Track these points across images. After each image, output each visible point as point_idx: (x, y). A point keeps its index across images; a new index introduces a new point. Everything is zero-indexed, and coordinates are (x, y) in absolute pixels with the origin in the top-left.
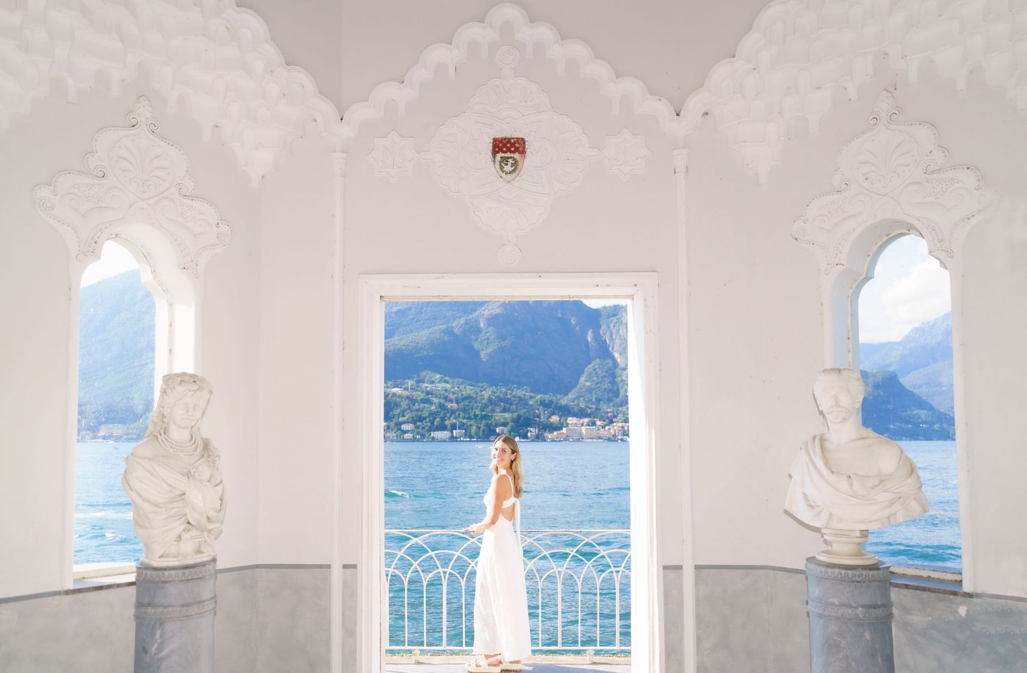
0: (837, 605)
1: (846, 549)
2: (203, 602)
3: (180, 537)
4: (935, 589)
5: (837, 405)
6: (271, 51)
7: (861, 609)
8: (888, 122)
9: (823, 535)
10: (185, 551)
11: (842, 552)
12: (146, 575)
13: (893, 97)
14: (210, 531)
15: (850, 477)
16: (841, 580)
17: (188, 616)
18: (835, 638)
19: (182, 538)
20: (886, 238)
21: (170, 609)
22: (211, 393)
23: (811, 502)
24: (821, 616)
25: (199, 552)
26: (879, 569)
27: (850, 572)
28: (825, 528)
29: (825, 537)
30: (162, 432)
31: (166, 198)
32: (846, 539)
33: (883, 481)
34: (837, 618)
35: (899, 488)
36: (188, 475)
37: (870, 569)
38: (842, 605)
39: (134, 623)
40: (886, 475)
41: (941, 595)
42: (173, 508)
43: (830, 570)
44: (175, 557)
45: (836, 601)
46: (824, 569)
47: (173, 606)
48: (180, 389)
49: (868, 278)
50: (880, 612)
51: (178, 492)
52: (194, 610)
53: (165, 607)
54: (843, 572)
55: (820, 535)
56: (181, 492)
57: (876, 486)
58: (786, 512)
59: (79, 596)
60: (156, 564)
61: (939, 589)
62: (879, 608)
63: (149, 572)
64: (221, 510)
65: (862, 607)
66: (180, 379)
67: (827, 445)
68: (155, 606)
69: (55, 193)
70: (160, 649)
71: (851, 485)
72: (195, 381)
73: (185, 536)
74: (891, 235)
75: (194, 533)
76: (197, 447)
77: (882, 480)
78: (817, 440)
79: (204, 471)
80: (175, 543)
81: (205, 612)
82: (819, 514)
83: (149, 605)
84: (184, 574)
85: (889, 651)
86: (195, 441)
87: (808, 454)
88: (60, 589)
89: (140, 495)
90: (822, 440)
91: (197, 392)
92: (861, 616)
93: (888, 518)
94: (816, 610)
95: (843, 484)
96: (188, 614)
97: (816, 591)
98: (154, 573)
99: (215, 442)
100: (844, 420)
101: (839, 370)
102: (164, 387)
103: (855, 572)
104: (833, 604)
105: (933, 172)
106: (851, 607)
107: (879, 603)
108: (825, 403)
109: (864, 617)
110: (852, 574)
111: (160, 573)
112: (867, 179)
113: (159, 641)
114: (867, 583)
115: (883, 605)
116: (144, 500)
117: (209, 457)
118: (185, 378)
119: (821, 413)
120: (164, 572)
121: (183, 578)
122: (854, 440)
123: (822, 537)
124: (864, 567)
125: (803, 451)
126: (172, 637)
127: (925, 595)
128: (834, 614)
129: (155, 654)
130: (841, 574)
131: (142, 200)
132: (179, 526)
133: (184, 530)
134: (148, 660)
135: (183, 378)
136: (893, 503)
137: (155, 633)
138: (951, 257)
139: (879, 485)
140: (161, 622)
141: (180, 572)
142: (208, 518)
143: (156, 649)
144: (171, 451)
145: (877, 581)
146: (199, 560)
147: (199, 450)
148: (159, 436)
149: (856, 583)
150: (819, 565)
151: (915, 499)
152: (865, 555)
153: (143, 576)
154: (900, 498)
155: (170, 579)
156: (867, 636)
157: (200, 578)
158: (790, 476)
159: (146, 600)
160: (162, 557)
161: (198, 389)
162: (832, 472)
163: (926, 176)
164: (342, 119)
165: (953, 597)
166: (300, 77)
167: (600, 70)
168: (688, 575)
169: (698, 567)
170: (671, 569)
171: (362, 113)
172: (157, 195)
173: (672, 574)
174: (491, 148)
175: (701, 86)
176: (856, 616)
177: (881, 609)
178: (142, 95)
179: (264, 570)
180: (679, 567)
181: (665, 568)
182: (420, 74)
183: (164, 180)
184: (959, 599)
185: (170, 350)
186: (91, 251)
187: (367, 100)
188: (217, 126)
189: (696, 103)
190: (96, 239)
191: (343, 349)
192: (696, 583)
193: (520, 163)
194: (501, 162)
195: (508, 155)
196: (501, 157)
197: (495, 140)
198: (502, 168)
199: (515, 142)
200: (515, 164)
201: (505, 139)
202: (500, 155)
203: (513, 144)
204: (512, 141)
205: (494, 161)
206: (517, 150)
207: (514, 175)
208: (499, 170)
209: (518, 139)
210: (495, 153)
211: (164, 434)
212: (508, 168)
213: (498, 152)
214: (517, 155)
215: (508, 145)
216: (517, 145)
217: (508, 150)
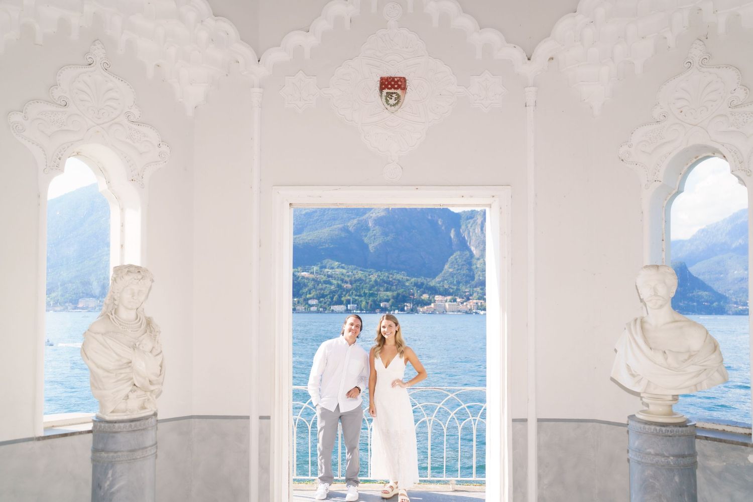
0: (652, 455)
1: (661, 410)
2: (146, 448)
3: (127, 397)
4: (729, 441)
5: (656, 294)
6: (201, 3)
7: (672, 458)
8: (701, 66)
9: (641, 398)
10: (132, 408)
11: (657, 413)
12: (100, 426)
13: (705, 45)
14: (152, 391)
15: (665, 352)
16: (656, 435)
17: (134, 459)
18: (650, 480)
19: (130, 397)
20: (695, 160)
21: (119, 454)
22: (153, 281)
23: (633, 372)
24: (639, 463)
25: (143, 408)
26: (687, 426)
27: (664, 429)
28: (644, 392)
29: (644, 399)
30: (113, 313)
31: (116, 123)
32: (660, 402)
33: (692, 356)
34: (652, 465)
35: (705, 362)
36: (134, 347)
37: (680, 427)
38: (657, 455)
39: (91, 465)
40: (694, 351)
42: (121, 374)
43: (647, 427)
44: (125, 412)
45: (652, 451)
46: (642, 426)
47: (123, 451)
48: (127, 278)
49: (679, 192)
50: (687, 461)
51: (125, 361)
52: (138, 454)
53: (116, 452)
54: (658, 428)
55: (639, 398)
56: (128, 361)
57: (686, 360)
58: (613, 380)
59: (49, 441)
60: (108, 418)
61: (733, 441)
62: (686, 457)
63: (103, 425)
64: (160, 375)
65: (673, 456)
66: (127, 270)
67: (647, 326)
68: (107, 452)
69: (25, 118)
70: (111, 485)
71: (666, 359)
72: (139, 272)
73: (131, 396)
74: (699, 158)
75: (139, 392)
76: (141, 324)
78: (638, 322)
79: (147, 344)
80: (124, 400)
81: (148, 456)
82: (639, 382)
83: (103, 450)
84: (131, 426)
85: (693, 492)
86: (140, 319)
87: (630, 333)
88: (33, 436)
90: (643, 322)
91: (141, 280)
92: (672, 463)
93: (695, 385)
94: (636, 458)
95: (659, 358)
96: (134, 457)
97: (636, 443)
98: (107, 425)
100: (661, 306)
101: (658, 267)
102: (115, 276)
103: (668, 428)
104: (649, 454)
105: (736, 106)
106: (664, 456)
107: (686, 453)
108: (646, 293)
109: (674, 464)
110: (665, 431)
111: (111, 425)
112: (681, 112)
113: (111, 479)
114: (677, 437)
115: (690, 455)
116: (98, 367)
117: (151, 332)
118: (131, 269)
119: (642, 300)
120: (115, 424)
121: (130, 429)
122: (668, 323)
123: (641, 400)
124: (675, 425)
125: (627, 331)
126: (121, 476)
127: (721, 445)
128: (650, 462)
129: (108, 490)
130: (656, 430)
131: (98, 125)
132: (126, 388)
133: (131, 391)
134: (102, 494)
135: (130, 269)
136: (700, 374)
137: (108, 473)
138: (749, 176)
139: (689, 359)
140: (112, 464)
141: (128, 424)
142: (150, 381)
143: (108, 485)
144: (120, 327)
145: (685, 436)
146: (143, 415)
147: (143, 327)
148: (111, 316)
149: (668, 438)
150: (639, 422)
151: (717, 370)
152: (675, 414)
153: (98, 427)
154: (705, 370)
155: (119, 430)
156: (677, 479)
157: (144, 429)
158: (616, 351)
159: (100, 446)
160: (113, 412)
161: (142, 278)
162: (651, 348)
163: (730, 109)
164: (259, 61)
165: (743, 447)
166: (226, 26)
167: (466, 22)
168: (532, 426)
169: (540, 420)
170: (518, 422)
171: (274, 56)
172: (111, 121)
173: (519, 425)
174: (379, 85)
175: (549, 35)
176: (668, 463)
177: (688, 458)
178: (98, 40)
179: (197, 420)
180: (525, 420)
181: (514, 420)
182: (322, 25)
183: (115, 109)
184: (749, 449)
185: (122, 246)
186: (57, 166)
187: (280, 46)
188: (158, 66)
189: (543, 50)
190: (60, 156)
191: (260, 246)
192: (538, 432)
193: (402, 97)
194: (387, 96)
195: (393, 91)
196: (387, 93)
197: (382, 79)
198: (387, 101)
199: (398, 81)
200: (398, 98)
201: (390, 78)
202: (386, 91)
203: (396, 82)
204: (396, 79)
205: (381, 96)
206: (399, 87)
207: (397, 107)
208: (385, 103)
209: (400, 78)
210: (381, 89)
211: (115, 314)
212: (392, 102)
213: (384, 89)
214: (399, 91)
215: (393, 83)
216: (400, 83)
217: (393, 87)
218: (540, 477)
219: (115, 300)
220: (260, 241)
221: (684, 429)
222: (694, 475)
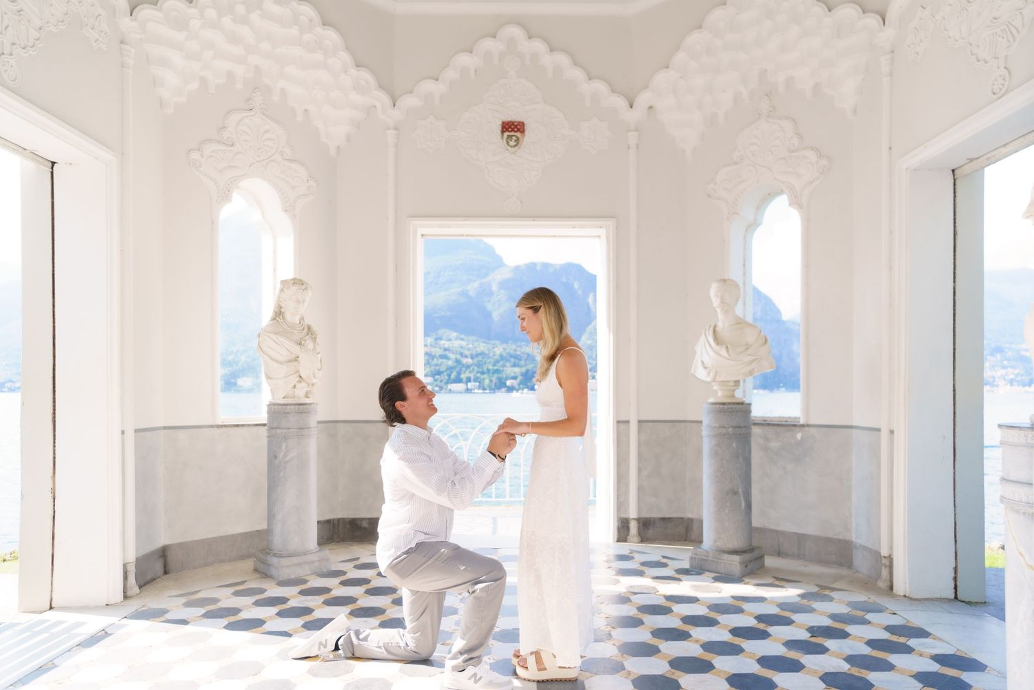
0: (717, 428)
2: (310, 428)
3: (295, 386)
4: (784, 424)
5: (722, 302)
6: (345, 56)
7: (731, 429)
8: (767, 117)
10: (300, 394)
13: (770, 99)
14: (313, 385)
15: (727, 347)
16: (720, 412)
17: (301, 436)
18: (716, 448)
20: (769, 198)
21: (291, 430)
23: (705, 366)
24: (708, 436)
25: (307, 396)
27: (726, 407)
28: (714, 381)
29: (713, 387)
30: (281, 317)
31: (272, 160)
34: (717, 435)
35: (756, 352)
36: (300, 344)
38: (720, 427)
40: (750, 345)
41: (788, 428)
42: (291, 366)
43: (714, 406)
44: (293, 398)
45: (717, 425)
48: (294, 288)
50: (743, 431)
51: (294, 356)
52: (305, 433)
53: (287, 429)
54: (721, 406)
56: (296, 356)
57: (743, 352)
59: (225, 429)
60: (280, 402)
61: (787, 424)
63: (276, 407)
65: (732, 427)
66: (292, 282)
67: (717, 329)
68: (280, 428)
69: (202, 156)
70: (285, 456)
72: (302, 284)
73: (298, 386)
74: (772, 195)
75: (303, 384)
76: (304, 328)
77: (748, 347)
78: (712, 327)
79: (310, 346)
80: (292, 389)
81: (312, 435)
82: (709, 373)
83: (277, 428)
84: (299, 409)
85: (748, 456)
86: (303, 325)
87: (706, 335)
88: (213, 424)
89: (270, 357)
90: (715, 327)
91: (304, 291)
92: (731, 433)
93: (749, 371)
94: (707, 433)
95: (724, 352)
96: (301, 434)
97: (706, 420)
99: (315, 327)
101: (725, 280)
102: (282, 288)
103: (729, 406)
104: (715, 427)
105: (793, 151)
106: (724, 427)
107: (742, 425)
110: (726, 409)
111: (284, 407)
112: (753, 155)
113: (284, 451)
114: (735, 412)
115: (745, 427)
116: (273, 359)
117: (312, 334)
118: (296, 281)
121: (299, 412)
122: (732, 325)
124: (734, 404)
125: (703, 336)
126: (293, 448)
127: (779, 429)
128: (715, 433)
129: (282, 459)
131: (258, 162)
132: (295, 379)
133: (298, 382)
134: (277, 463)
135: (297, 282)
137: (281, 447)
139: (745, 351)
140: (286, 438)
141: (297, 407)
142: (314, 374)
143: (282, 456)
144: (288, 329)
145: (741, 411)
146: (307, 402)
147: (306, 330)
148: (280, 321)
149: (728, 413)
151: (766, 359)
152: (736, 397)
153: (273, 409)
154: (757, 359)
155: (290, 412)
156: (734, 445)
157: (307, 412)
159: (275, 425)
160: (284, 398)
161: (305, 288)
162: (718, 344)
163: (789, 154)
164: (394, 106)
165: (794, 428)
166: (365, 75)
167: (578, 74)
168: (634, 427)
169: (640, 422)
170: (621, 423)
171: (409, 101)
172: (268, 158)
173: (623, 426)
174: (500, 128)
175: (647, 87)
176: (729, 434)
177: (743, 429)
178: (257, 88)
179: (342, 424)
180: (627, 422)
181: (618, 422)
182: (450, 74)
183: (272, 148)
184: (798, 429)
185: (275, 270)
186: (225, 197)
187: (412, 92)
188: (306, 110)
189: (643, 99)
190: (229, 188)
191: (396, 270)
192: (639, 432)
193: (521, 140)
194: (508, 138)
195: (512, 133)
196: (508, 136)
197: (503, 123)
198: (508, 143)
199: (517, 125)
200: (518, 140)
201: (510, 122)
202: (506, 134)
203: (516, 126)
204: (515, 124)
205: (502, 138)
206: (518, 130)
207: (517, 148)
208: (506, 145)
209: (519, 122)
210: (503, 132)
211: (283, 318)
212: (512, 143)
213: (505, 132)
214: (518, 134)
215: (513, 127)
216: (519, 127)
217: (513, 130)
218: (640, 470)
219: (281, 307)
220: (396, 266)
221: (741, 406)
222: (749, 443)
